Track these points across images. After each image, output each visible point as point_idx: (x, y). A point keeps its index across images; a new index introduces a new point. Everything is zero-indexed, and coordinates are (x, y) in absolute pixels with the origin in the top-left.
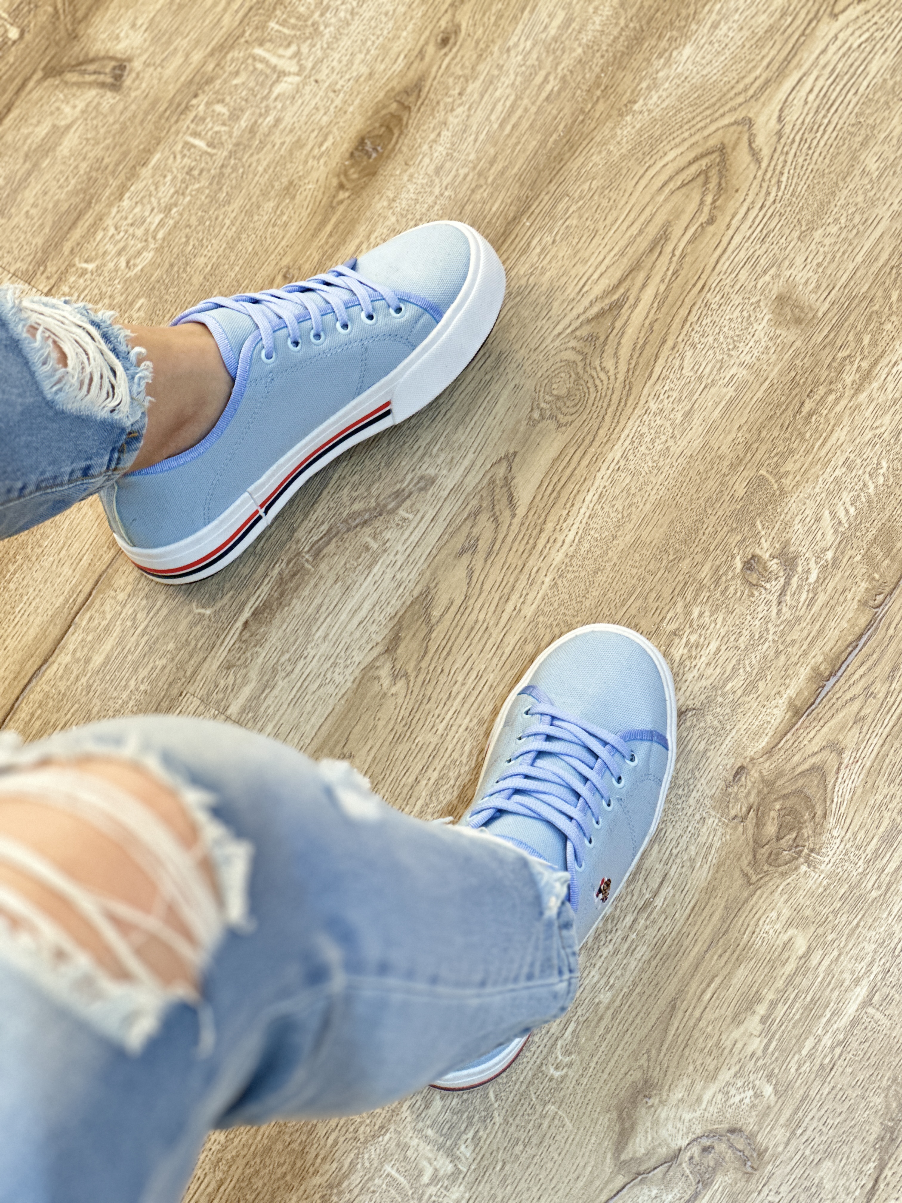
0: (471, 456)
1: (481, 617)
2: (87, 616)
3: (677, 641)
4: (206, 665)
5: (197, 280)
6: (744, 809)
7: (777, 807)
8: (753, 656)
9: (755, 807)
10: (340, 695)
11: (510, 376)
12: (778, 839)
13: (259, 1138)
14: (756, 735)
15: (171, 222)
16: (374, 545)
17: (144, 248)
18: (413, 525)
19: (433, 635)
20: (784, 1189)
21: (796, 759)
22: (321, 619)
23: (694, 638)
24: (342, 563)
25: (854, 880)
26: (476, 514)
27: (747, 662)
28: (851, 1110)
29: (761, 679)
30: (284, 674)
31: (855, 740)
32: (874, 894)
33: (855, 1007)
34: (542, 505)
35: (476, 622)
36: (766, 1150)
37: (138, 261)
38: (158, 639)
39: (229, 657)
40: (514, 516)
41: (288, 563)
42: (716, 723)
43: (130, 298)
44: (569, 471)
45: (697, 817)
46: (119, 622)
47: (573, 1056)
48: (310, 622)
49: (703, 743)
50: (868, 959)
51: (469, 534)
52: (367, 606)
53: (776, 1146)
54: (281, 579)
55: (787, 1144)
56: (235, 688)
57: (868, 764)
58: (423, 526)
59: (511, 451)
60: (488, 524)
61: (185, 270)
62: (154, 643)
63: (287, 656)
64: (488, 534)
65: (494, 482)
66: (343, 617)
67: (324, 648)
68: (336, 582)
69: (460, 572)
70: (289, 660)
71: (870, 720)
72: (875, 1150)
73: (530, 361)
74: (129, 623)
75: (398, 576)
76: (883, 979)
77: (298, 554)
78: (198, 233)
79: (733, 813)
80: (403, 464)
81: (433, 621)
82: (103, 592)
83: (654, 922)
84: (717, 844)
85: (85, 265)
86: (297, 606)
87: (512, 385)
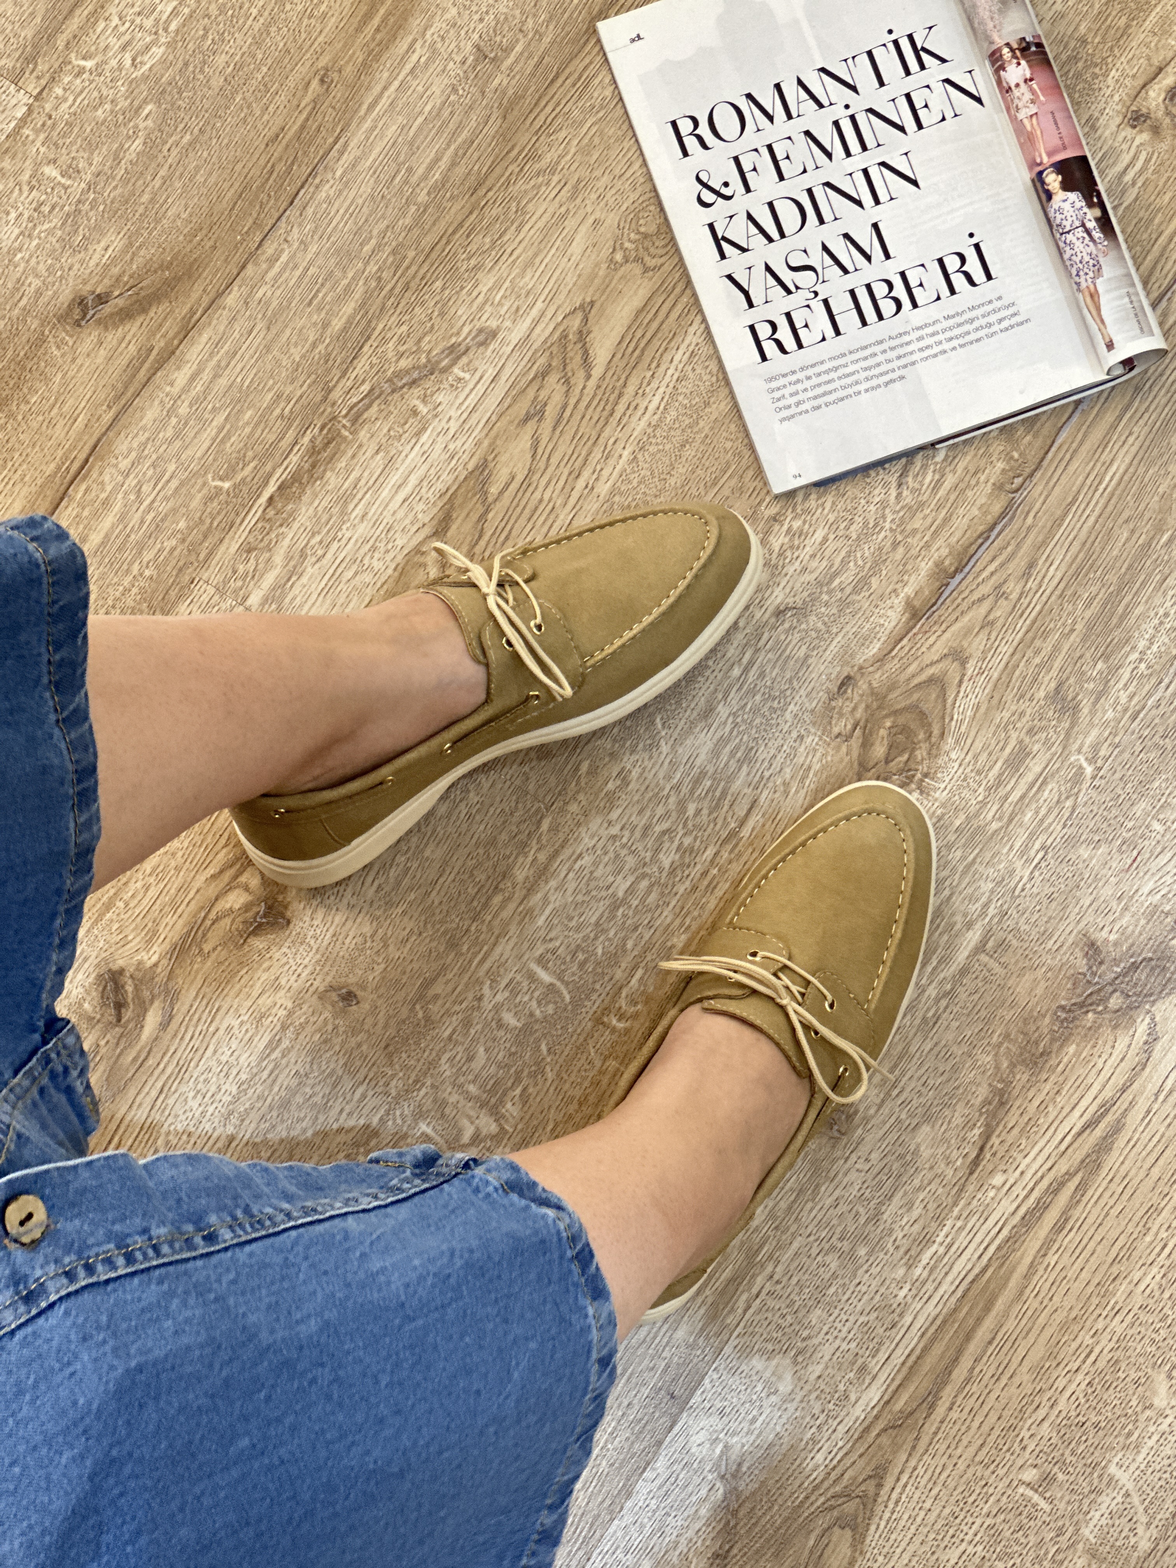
0: (539, 305)
1: (546, 497)
2: (83, 487)
3: (776, 527)
4: (222, 548)
5: (217, 82)
6: (849, 727)
7: (888, 724)
8: (866, 547)
9: (862, 724)
10: (379, 585)
11: (589, 209)
12: (887, 761)
13: (276, 1089)
14: (866, 640)
15: (187, 11)
16: (423, 409)
17: (154, 43)
18: (471, 385)
19: (490, 516)
20: (875, 1156)
21: (912, 669)
22: (359, 496)
23: (797, 524)
24: (385, 431)
25: (973, 810)
26: (543, 374)
27: (859, 555)
28: (955, 1069)
29: (874, 574)
30: (314, 559)
31: (982, 648)
32: (995, 826)
33: (966, 954)
34: (622, 365)
35: (541, 501)
36: (856, 1112)
37: (146, 58)
38: (166, 515)
39: (251, 539)
40: (588, 377)
41: (322, 429)
42: (820, 625)
43: (136, 103)
44: (655, 325)
45: (794, 735)
46: (120, 496)
47: (639, 1007)
48: (345, 499)
49: (804, 648)
50: (984, 899)
51: (536, 398)
52: (413, 480)
53: (868, 1108)
54: (314, 447)
55: (880, 1106)
56: (256, 575)
57: (996, 675)
58: (481, 388)
59: (588, 300)
60: (558, 387)
61: (202, 71)
62: (162, 520)
63: (318, 538)
64: (557, 399)
65: (566, 336)
66: (385, 493)
67: (362, 529)
68: (377, 452)
69: (525, 442)
70: (321, 542)
71: (999, 624)
72: (981, 1114)
73: (613, 191)
74: (132, 497)
75: (451, 447)
76: (1000, 922)
77: (334, 418)
78: (218, 24)
79: (836, 730)
80: (460, 313)
81: (490, 499)
82: (102, 460)
83: (740, 855)
84: (816, 767)
85: (82, 63)
86: (332, 479)
87: (591, 220)
